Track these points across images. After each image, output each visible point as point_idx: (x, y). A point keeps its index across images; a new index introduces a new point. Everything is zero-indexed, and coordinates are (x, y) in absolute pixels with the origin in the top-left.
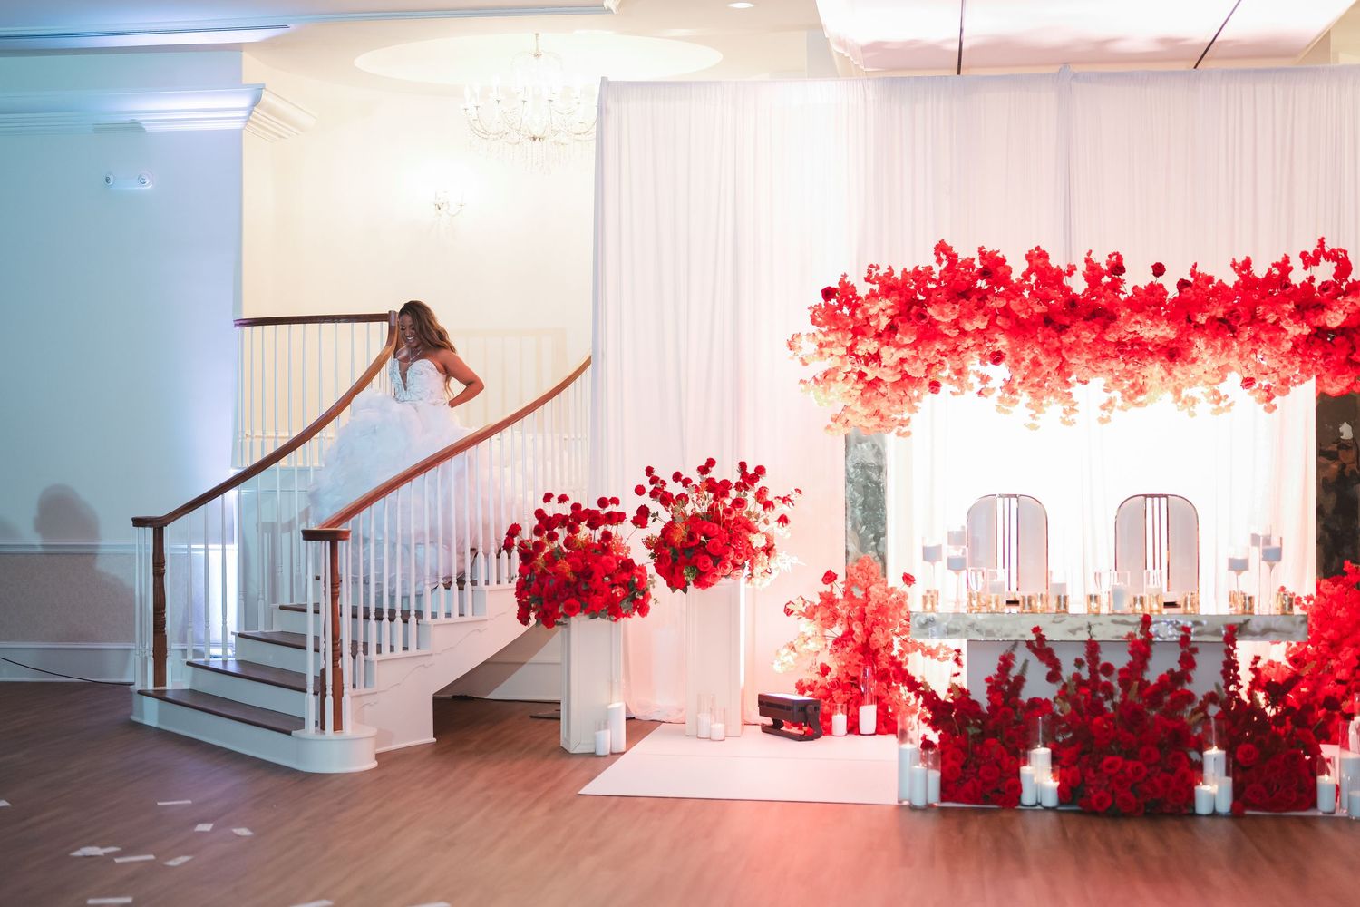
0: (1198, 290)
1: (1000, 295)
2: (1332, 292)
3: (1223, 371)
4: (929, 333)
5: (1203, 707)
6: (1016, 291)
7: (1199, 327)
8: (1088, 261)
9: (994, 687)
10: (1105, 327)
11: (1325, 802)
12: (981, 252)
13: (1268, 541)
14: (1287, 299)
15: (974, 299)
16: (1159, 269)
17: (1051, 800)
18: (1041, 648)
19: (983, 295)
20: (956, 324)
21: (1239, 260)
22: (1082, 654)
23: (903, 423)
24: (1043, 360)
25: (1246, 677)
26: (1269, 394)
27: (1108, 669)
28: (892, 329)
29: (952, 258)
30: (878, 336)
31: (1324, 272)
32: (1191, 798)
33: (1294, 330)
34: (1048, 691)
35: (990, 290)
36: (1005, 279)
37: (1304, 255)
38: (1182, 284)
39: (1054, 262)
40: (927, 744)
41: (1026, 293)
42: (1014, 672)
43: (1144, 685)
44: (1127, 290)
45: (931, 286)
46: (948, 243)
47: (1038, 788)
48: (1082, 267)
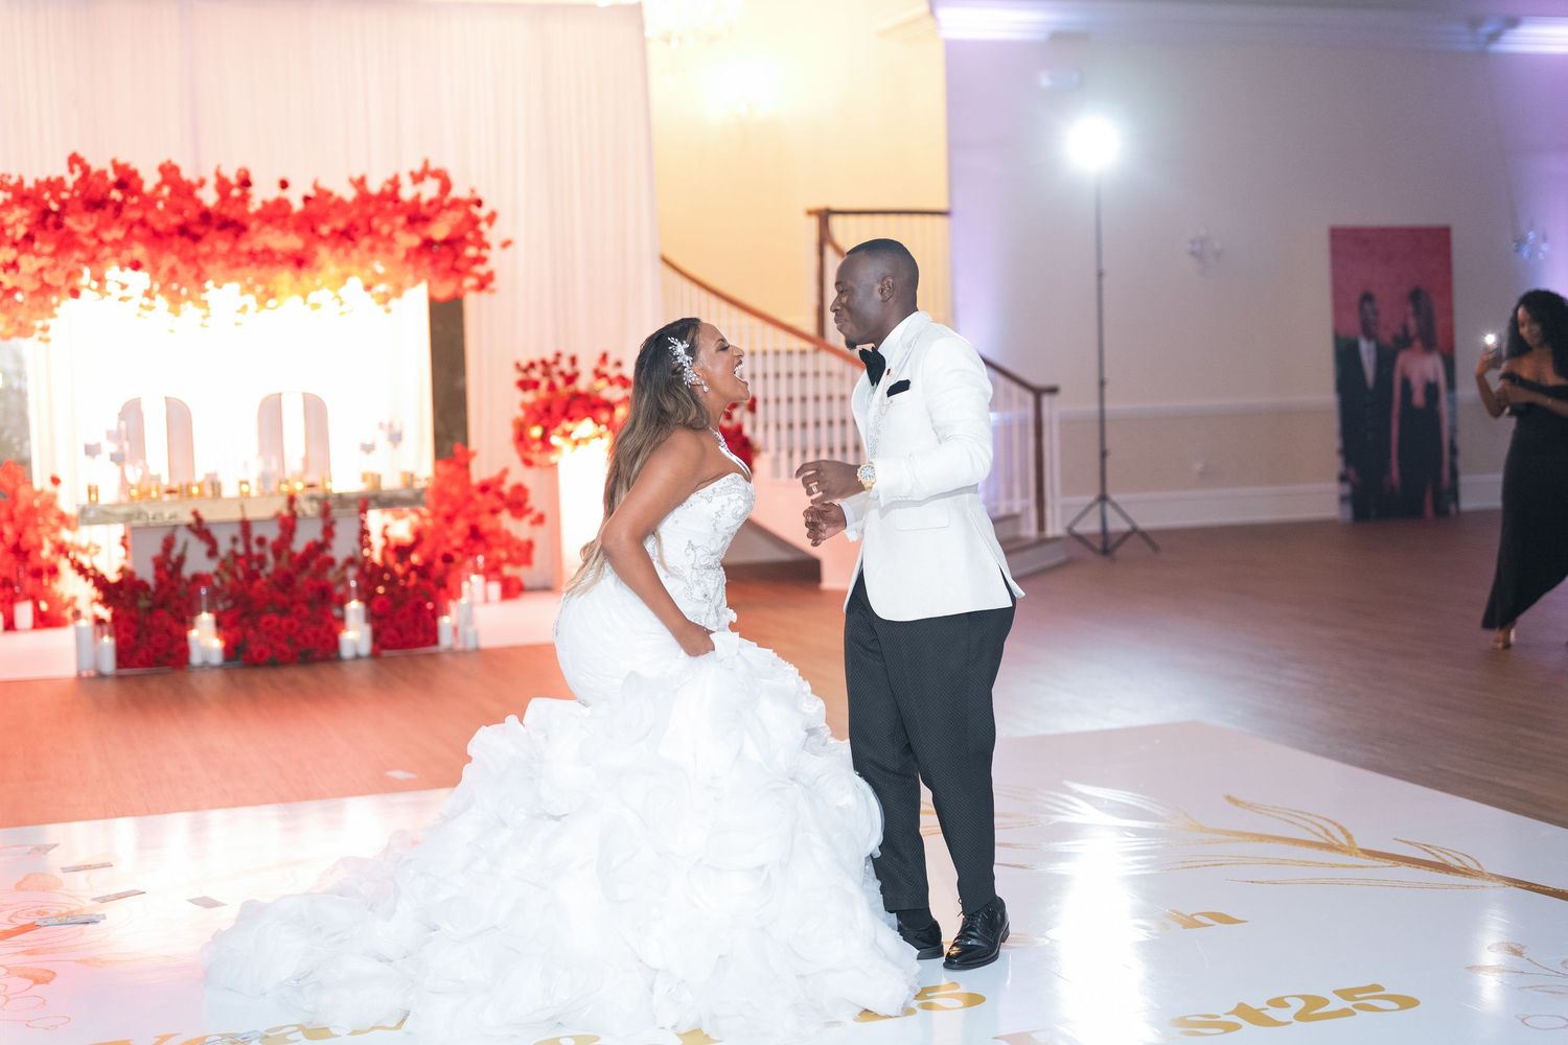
0: (320, 205)
1: (134, 207)
2: (438, 206)
3: (344, 278)
4: (67, 243)
5: (344, 568)
6: (149, 202)
7: (321, 238)
8: (218, 174)
9: (160, 564)
10: (237, 236)
11: (446, 638)
12: (114, 163)
13: (391, 426)
14: (398, 212)
15: (110, 209)
16: (284, 185)
17: (217, 658)
18: (200, 529)
19: (119, 208)
20: (94, 234)
21: (357, 176)
22: (236, 531)
23: (45, 329)
24: (181, 268)
25: (377, 542)
26: (385, 299)
27: (261, 541)
28: (29, 238)
29: (86, 170)
30: (15, 244)
31: (430, 190)
32: (335, 645)
33: (408, 240)
34: (209, 567)
35: (124, 201)
36: (138, 191)
37: (412, 174)
38: (307, 199)
39: (188, 174)
40: (99, 621)
41: (160, 205)
42: (175, 552)
43: (292, 555)
44: (255, 205)
45: (65, 196)
46: (81, 154)
47: (206, 651)
48: (212, 181)
